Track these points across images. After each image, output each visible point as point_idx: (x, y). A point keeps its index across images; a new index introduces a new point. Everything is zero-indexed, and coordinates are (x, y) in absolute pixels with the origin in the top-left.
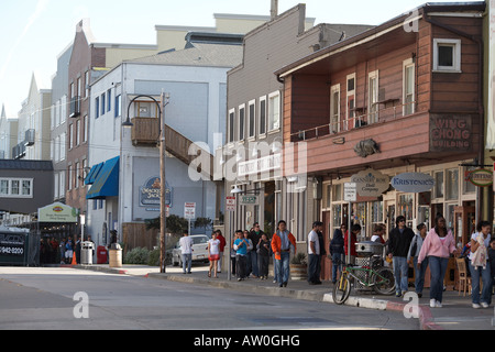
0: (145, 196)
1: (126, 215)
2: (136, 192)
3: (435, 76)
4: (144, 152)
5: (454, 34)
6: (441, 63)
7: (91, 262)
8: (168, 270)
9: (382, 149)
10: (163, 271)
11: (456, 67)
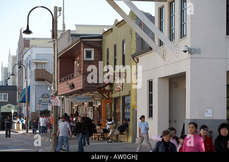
0: (41, 101)
1: (33, 109)
2: (37, 100)
3: (84, 61)
4: (40, 83)
5: (92, 47)
6: (87, 57)
7: (16, 128)
8: (29, 132)
9: (75, 87)
10: (27, 132)
11: (92, 58)
